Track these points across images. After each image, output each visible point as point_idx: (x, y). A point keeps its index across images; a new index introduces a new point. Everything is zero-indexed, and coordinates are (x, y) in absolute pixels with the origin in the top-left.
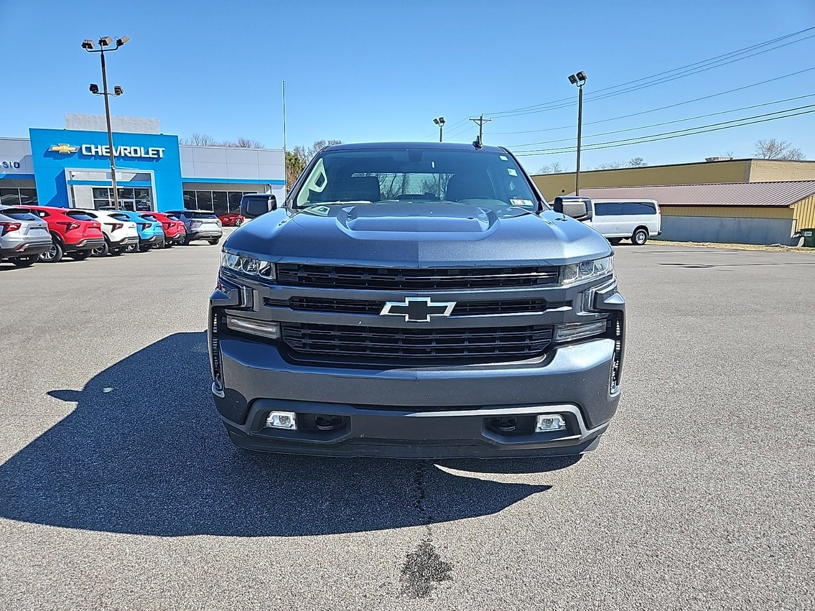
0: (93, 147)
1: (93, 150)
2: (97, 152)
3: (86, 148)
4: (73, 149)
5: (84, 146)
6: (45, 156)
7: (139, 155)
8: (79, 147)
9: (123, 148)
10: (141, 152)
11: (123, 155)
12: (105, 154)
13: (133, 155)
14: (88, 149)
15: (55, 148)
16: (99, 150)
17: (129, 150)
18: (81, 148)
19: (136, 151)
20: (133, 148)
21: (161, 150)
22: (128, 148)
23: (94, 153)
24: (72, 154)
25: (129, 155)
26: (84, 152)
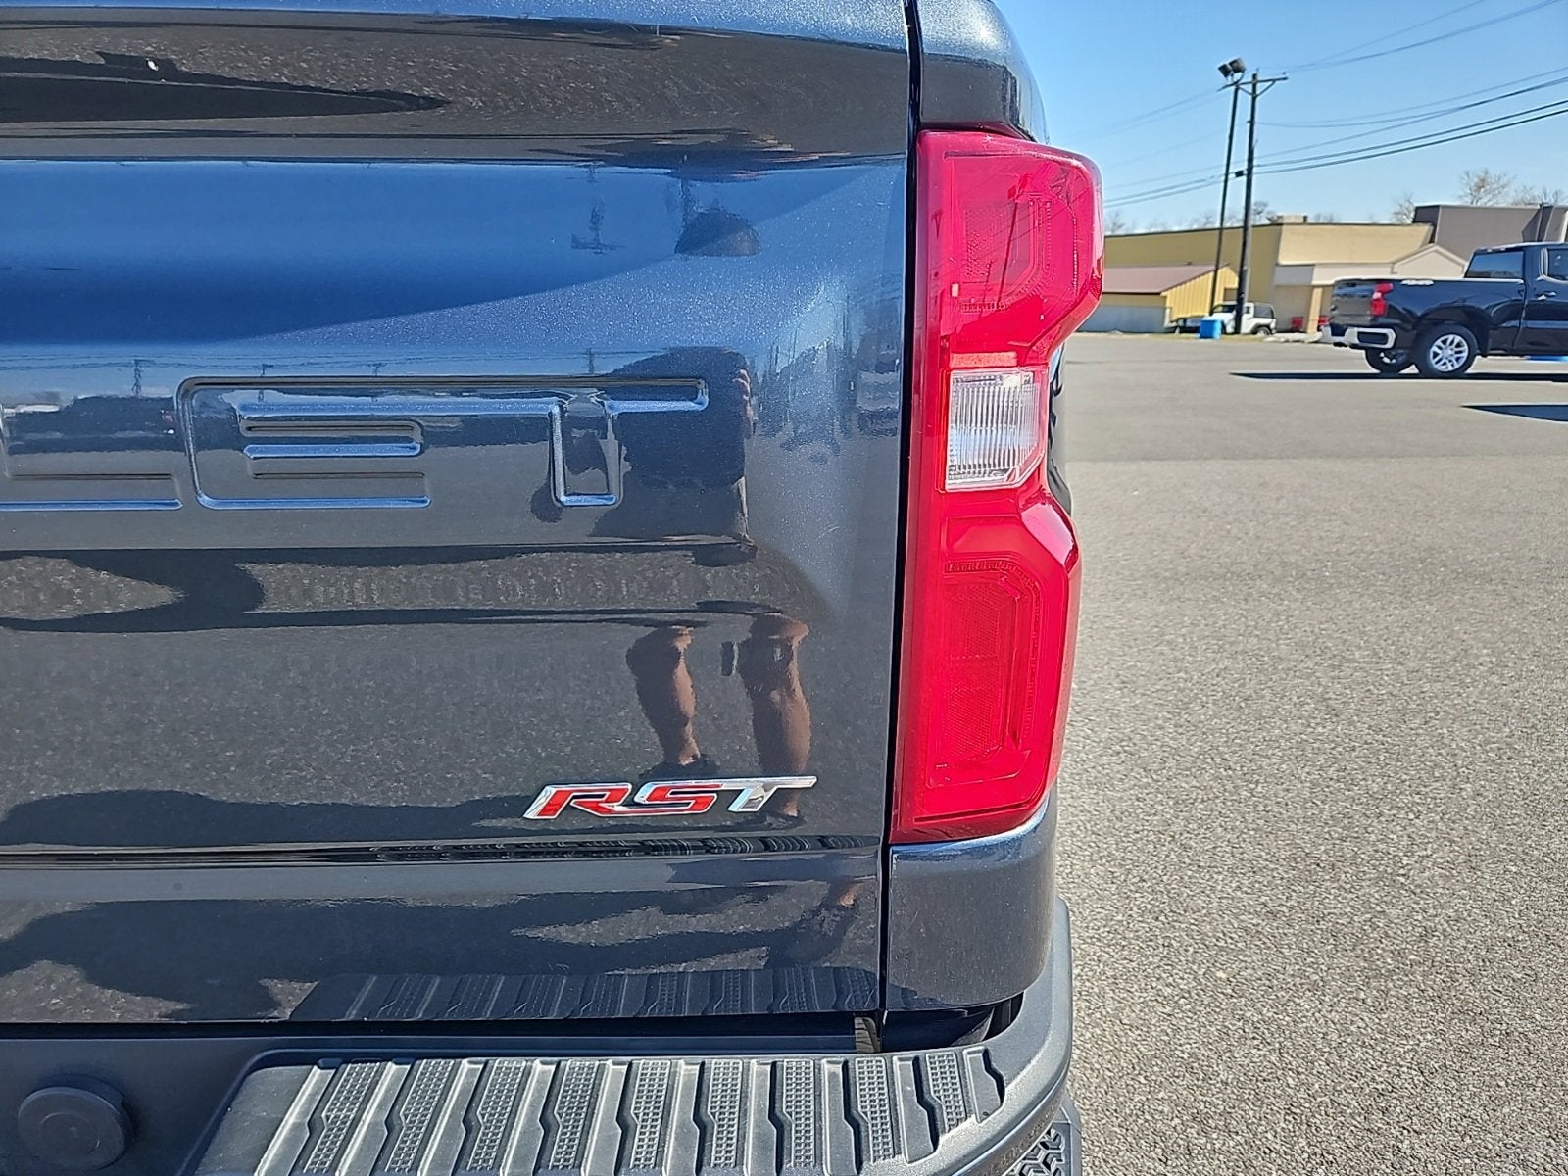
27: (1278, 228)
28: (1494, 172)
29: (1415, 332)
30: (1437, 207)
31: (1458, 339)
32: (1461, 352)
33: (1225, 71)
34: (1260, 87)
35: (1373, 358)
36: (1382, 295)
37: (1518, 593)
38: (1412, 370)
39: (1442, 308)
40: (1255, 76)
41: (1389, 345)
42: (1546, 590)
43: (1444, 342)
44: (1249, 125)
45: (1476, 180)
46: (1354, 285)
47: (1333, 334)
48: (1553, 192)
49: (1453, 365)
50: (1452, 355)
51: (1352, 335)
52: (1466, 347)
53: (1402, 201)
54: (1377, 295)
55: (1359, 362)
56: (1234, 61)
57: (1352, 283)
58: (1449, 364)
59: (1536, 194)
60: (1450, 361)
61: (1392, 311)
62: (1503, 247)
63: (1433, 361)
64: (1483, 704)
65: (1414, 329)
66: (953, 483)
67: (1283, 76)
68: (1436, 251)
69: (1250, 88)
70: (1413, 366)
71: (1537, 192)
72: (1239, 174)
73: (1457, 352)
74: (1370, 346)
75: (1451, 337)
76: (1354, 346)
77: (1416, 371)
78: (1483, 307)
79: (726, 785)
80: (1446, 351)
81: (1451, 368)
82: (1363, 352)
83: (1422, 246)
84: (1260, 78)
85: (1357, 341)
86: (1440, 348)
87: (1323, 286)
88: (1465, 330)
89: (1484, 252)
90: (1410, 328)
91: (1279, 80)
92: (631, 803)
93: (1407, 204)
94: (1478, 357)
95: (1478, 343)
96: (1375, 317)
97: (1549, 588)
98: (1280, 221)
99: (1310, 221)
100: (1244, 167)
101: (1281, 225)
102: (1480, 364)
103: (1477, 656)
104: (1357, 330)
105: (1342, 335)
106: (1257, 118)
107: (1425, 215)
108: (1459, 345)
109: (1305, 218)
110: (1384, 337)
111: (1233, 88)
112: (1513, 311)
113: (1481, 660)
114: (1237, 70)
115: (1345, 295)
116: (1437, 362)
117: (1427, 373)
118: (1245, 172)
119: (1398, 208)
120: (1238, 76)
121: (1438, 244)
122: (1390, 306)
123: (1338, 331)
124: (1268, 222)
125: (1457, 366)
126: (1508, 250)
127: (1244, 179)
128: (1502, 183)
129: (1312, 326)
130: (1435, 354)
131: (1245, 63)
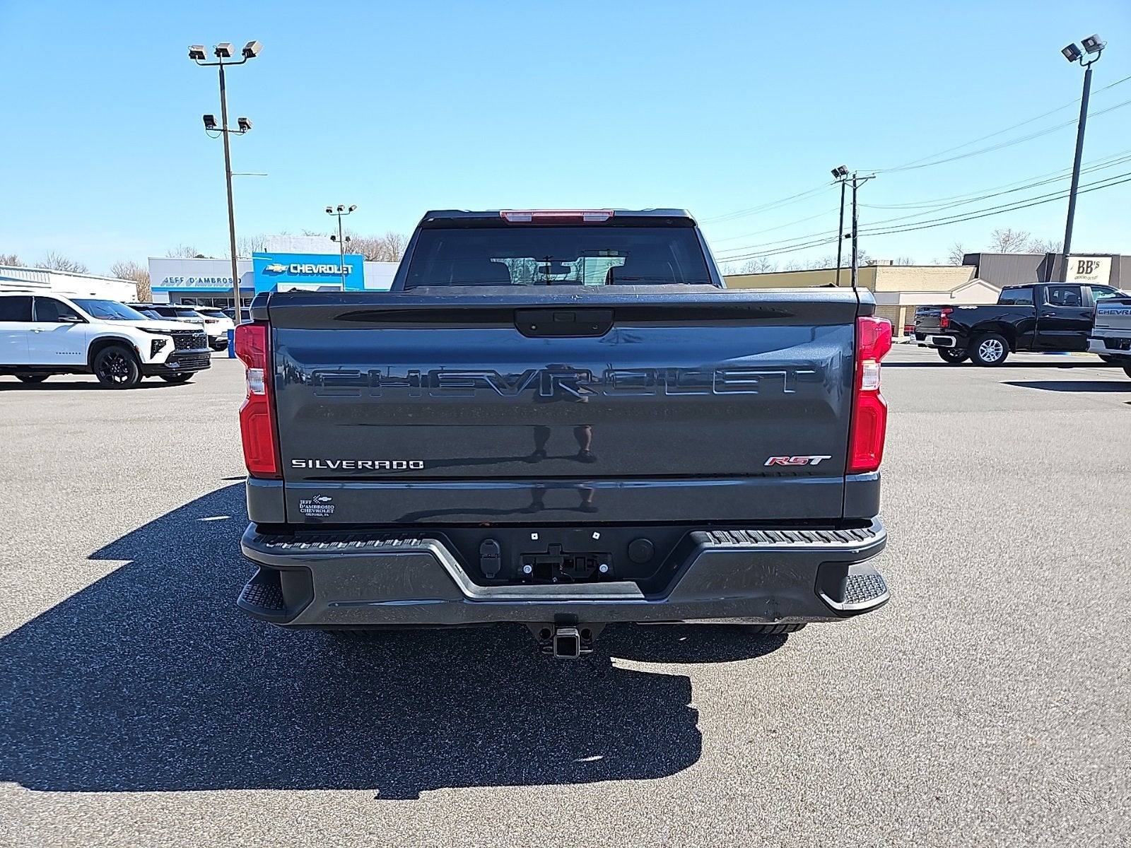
0: (299, 266)
1: (299, 268)
2: (301, 270)
3: (294, 267)
4: (284, 268)
5: (292, 266)
6: (263, 273)
7: (332, 272)
8: (288, 266)
9: (321, 266)
10: (335, 270)
11: (320, 272)
12: (307, 272)
13: (328, 272)
14: (295, 268)
15: (271, 268)
16: (303, 268)
17: (325, 268)
18: (290, 268)
19: (330, 269)
20: (328, 266)
21: (350, 267)
22: (325, 266)
23: (299, 271)
24: (283, 272)
25: (325, 272)
26: (292, 270)
27: (874, 268)
28: (1015, 231)
29: (969, 339)
30: (979, 254)
31: (996, 342)
32: (999, 350)
33: (835, 173)
34: (858, 183)
35: (943, 353)
36: (946, 316)
37: (1033, 480)
38: (969, 361)
39: (984, 323)
40: (854, 176)
41: (953, 345)
42: (1047, 478)
43: (988, 344)
44: (852, 205)
45: (1003, 236)
46: (928, 309)
47: (917, 339)
48: (1056, 243)
49: (994, 358)
50: (993, 352)
51: (929, 340)
52: (1001, 347)
53: (954, 250)
54: (943, 315)
55: (934, 355)
56: (842, 167)
57: (927, 308)
58: (992, 357)
59: (1045, 245)
60: (992, 355)
61: (953, 325)
62: (1020, 285)
63: (982, 356)
64: (1013, 525)
65: (968, 336)
66: (864, 388)
67: (873, 176)
68: (979, 283)
69: (851, 183)
70: (969, 359)
71: (1046, 243)
72: (848, 236)
73: (996, 350)
74: (940, 345)
75: (992, 341)
76: (931, 346)
77: (971, 362)
78: (1011, 322)
79: (811, 457)
80: (989, 350)
81: (993, 360)
82: (936, 350)
83: (969, 280)
84: (857, 177)
85: (933, 343)
86: (985, 347)
87: (906, 306)
88: (1000, 337)
89: (1009, 288)
90: (966, 335)
91: (870, 177)
92: (788, 461)
93: (958, 252)
94: (1010, 353)
95: (1009, 344)
96: (943, 329)
97: (1049, 477)
98: (875, 264)
99: (894, 264)
100: (850, 231)
101: (876, 266)
102: (1012, 358)
103: (1010, 506)
104: (931, 336)
105: (924, 340)
106: (857, 202)
107: (971, 259)
108: (997, 345)
109: (891, 262)
110: (950, 341)
111: (842, 183)
112: (1029, 324)
113: (1012, 508)
114: (844, 173)
115: (923, 315)
116: (984, 356)
117: (978, 363)
118: (852, 235)
119: (953, 255)
120: (844, 177)
121: (981, 278)
122: (952, 321)
123: (921, 337)
124: (867, 265)
125: (996, 358)
126: (1023, 287)
127: (851, 240)
128: (1021, 238)
129: (901, 332)
130: (983, 351)
131: (848, 169)
